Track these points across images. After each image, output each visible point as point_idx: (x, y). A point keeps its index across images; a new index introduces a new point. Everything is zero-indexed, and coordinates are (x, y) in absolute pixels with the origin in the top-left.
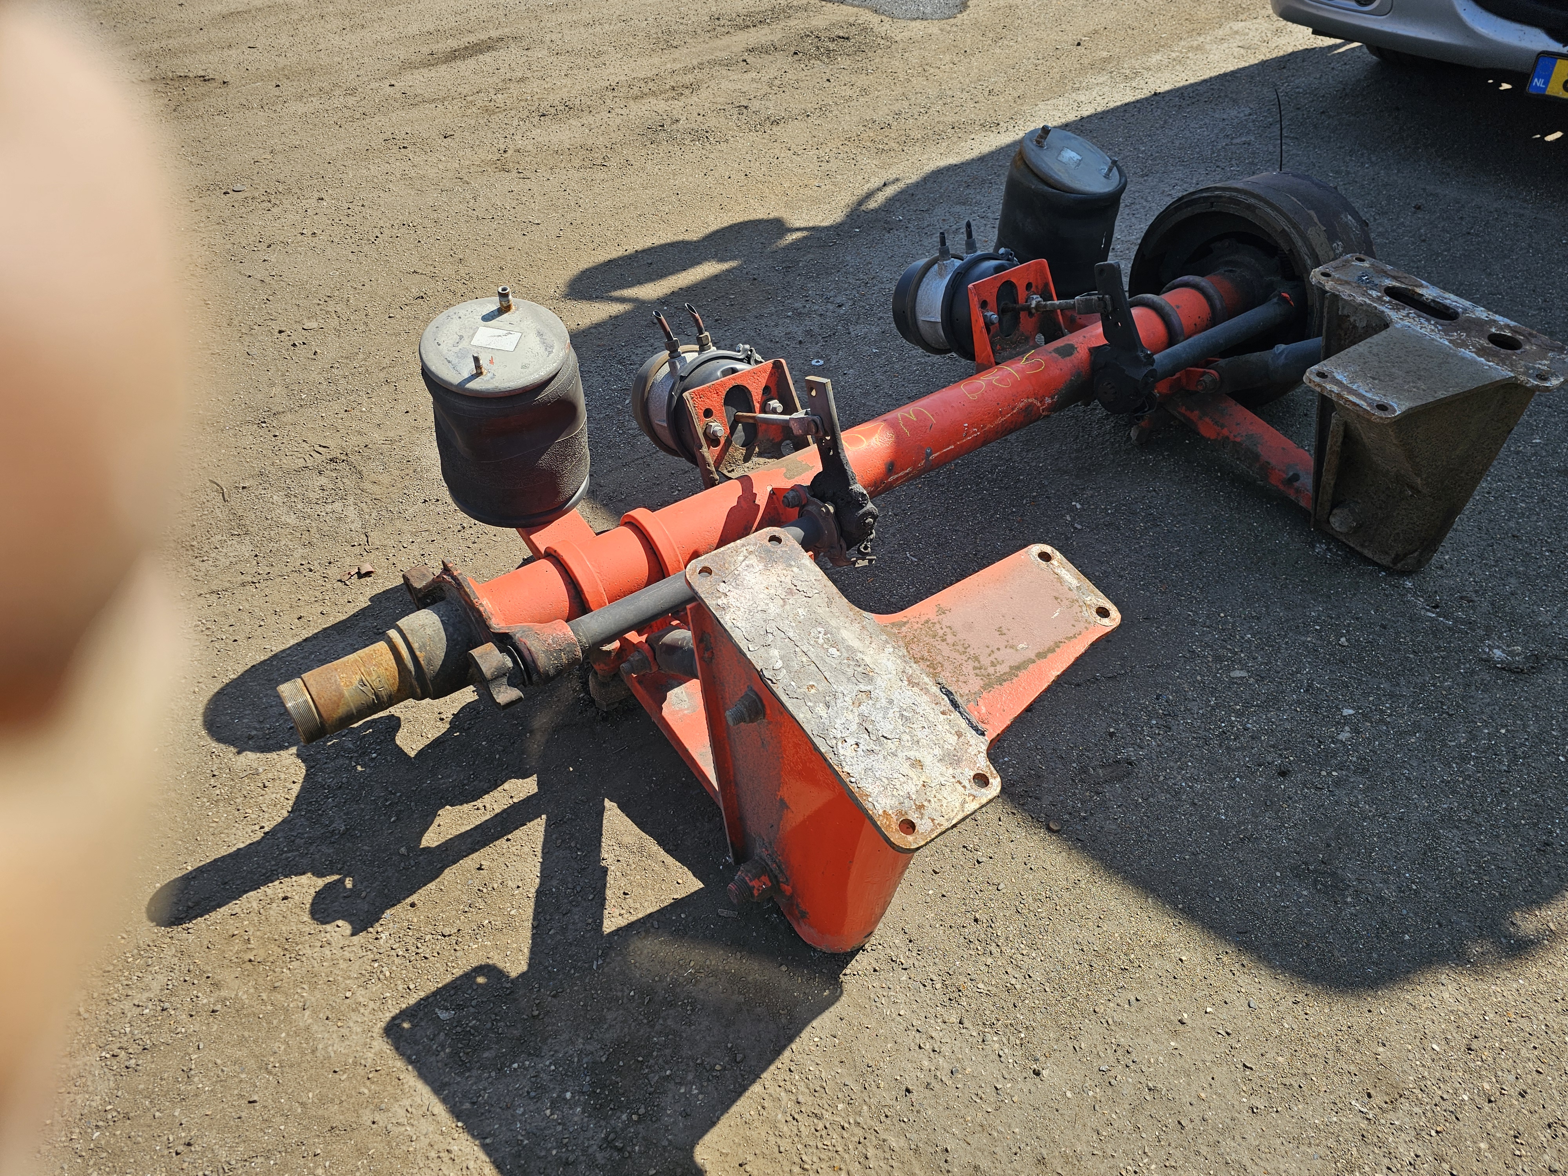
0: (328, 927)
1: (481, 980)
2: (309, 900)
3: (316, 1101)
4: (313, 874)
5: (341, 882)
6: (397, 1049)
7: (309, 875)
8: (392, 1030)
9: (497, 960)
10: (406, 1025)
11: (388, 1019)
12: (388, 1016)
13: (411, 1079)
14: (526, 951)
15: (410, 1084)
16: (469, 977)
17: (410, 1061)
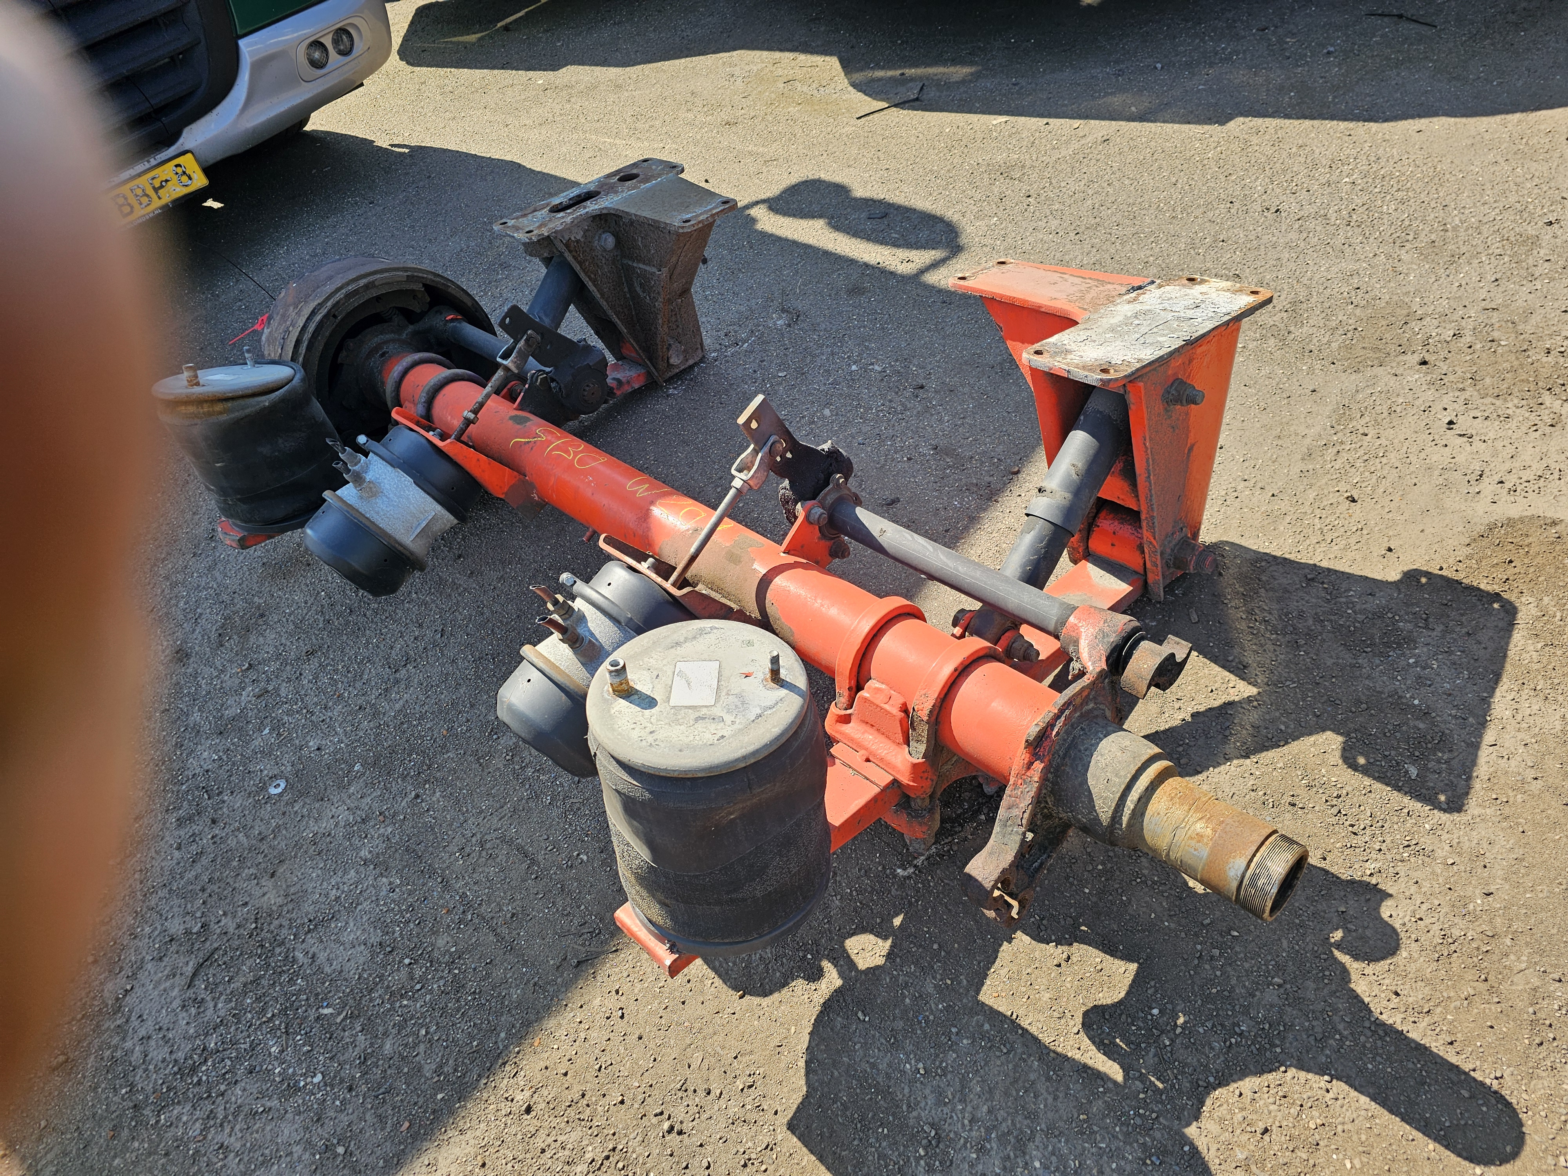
0: (1397, 926)
1: (1362, 761)
2: (1384, 964)
3: (1558, 830)
4: (1350, 981)
5: (1338, 946)
6: (1467, 794)
7: (1352, 986)
8: (1455, 805)
9: (1335, 757)
10: (1442, 798)
11: (1447, 815)
12: (1445, 817)
13: (1482, 770)
14: (1312, 739)
15: (1486, 769)
16: (1365, 771)
17: (1469, 778)
